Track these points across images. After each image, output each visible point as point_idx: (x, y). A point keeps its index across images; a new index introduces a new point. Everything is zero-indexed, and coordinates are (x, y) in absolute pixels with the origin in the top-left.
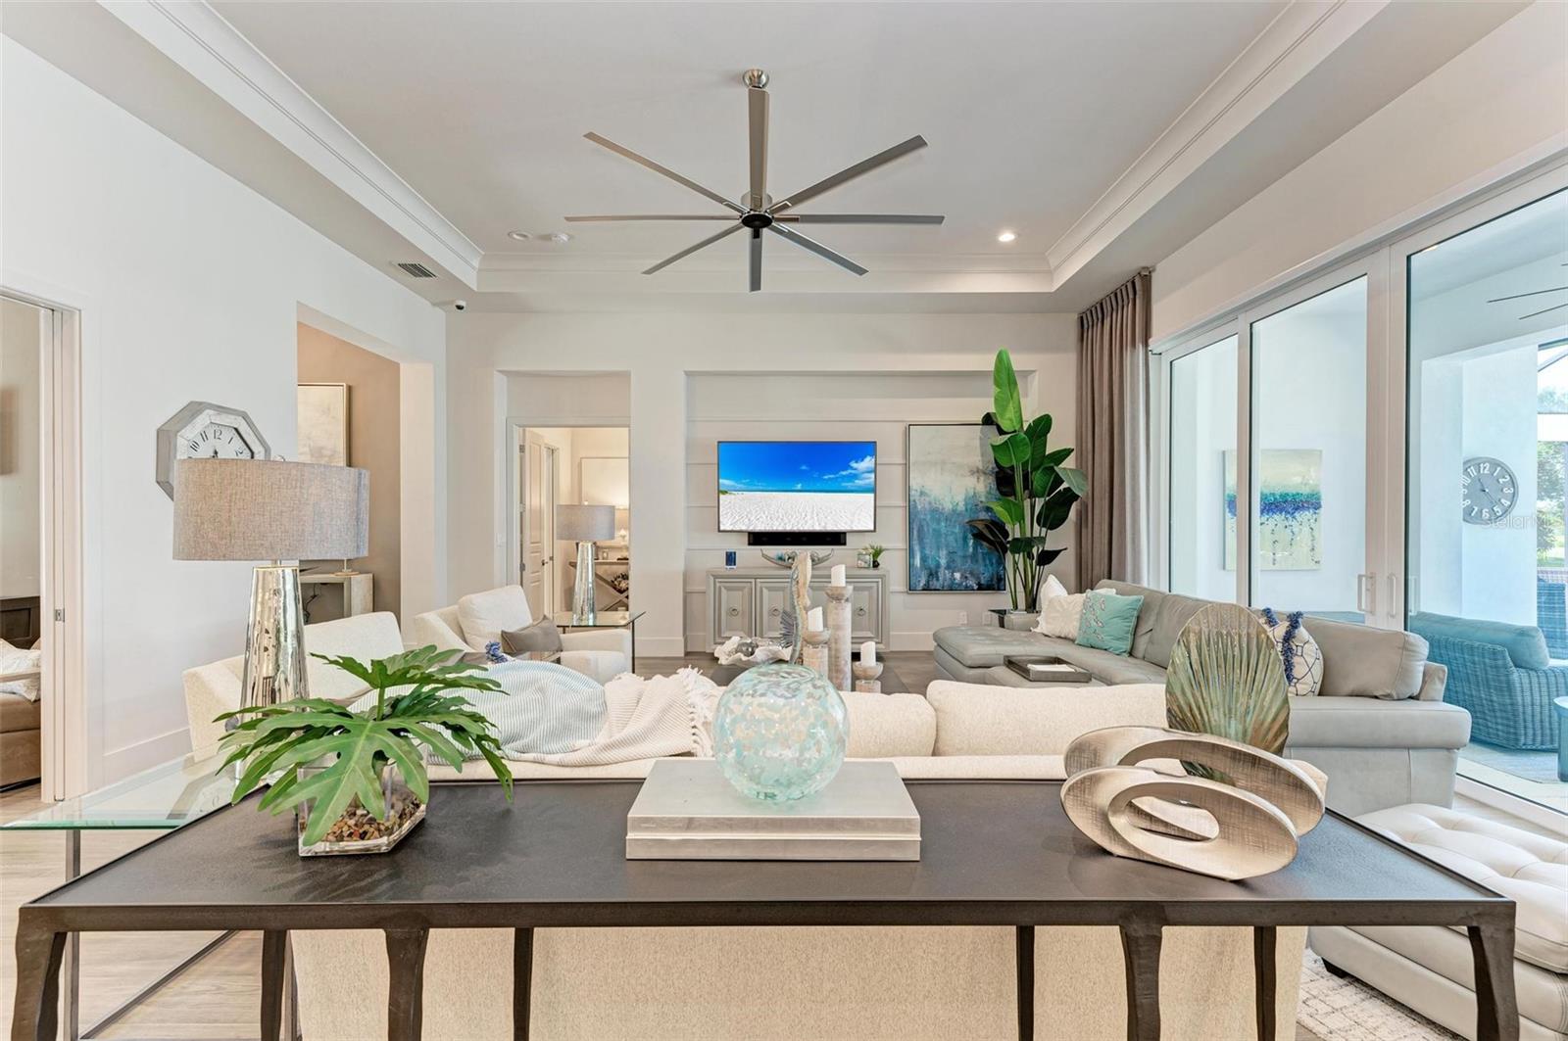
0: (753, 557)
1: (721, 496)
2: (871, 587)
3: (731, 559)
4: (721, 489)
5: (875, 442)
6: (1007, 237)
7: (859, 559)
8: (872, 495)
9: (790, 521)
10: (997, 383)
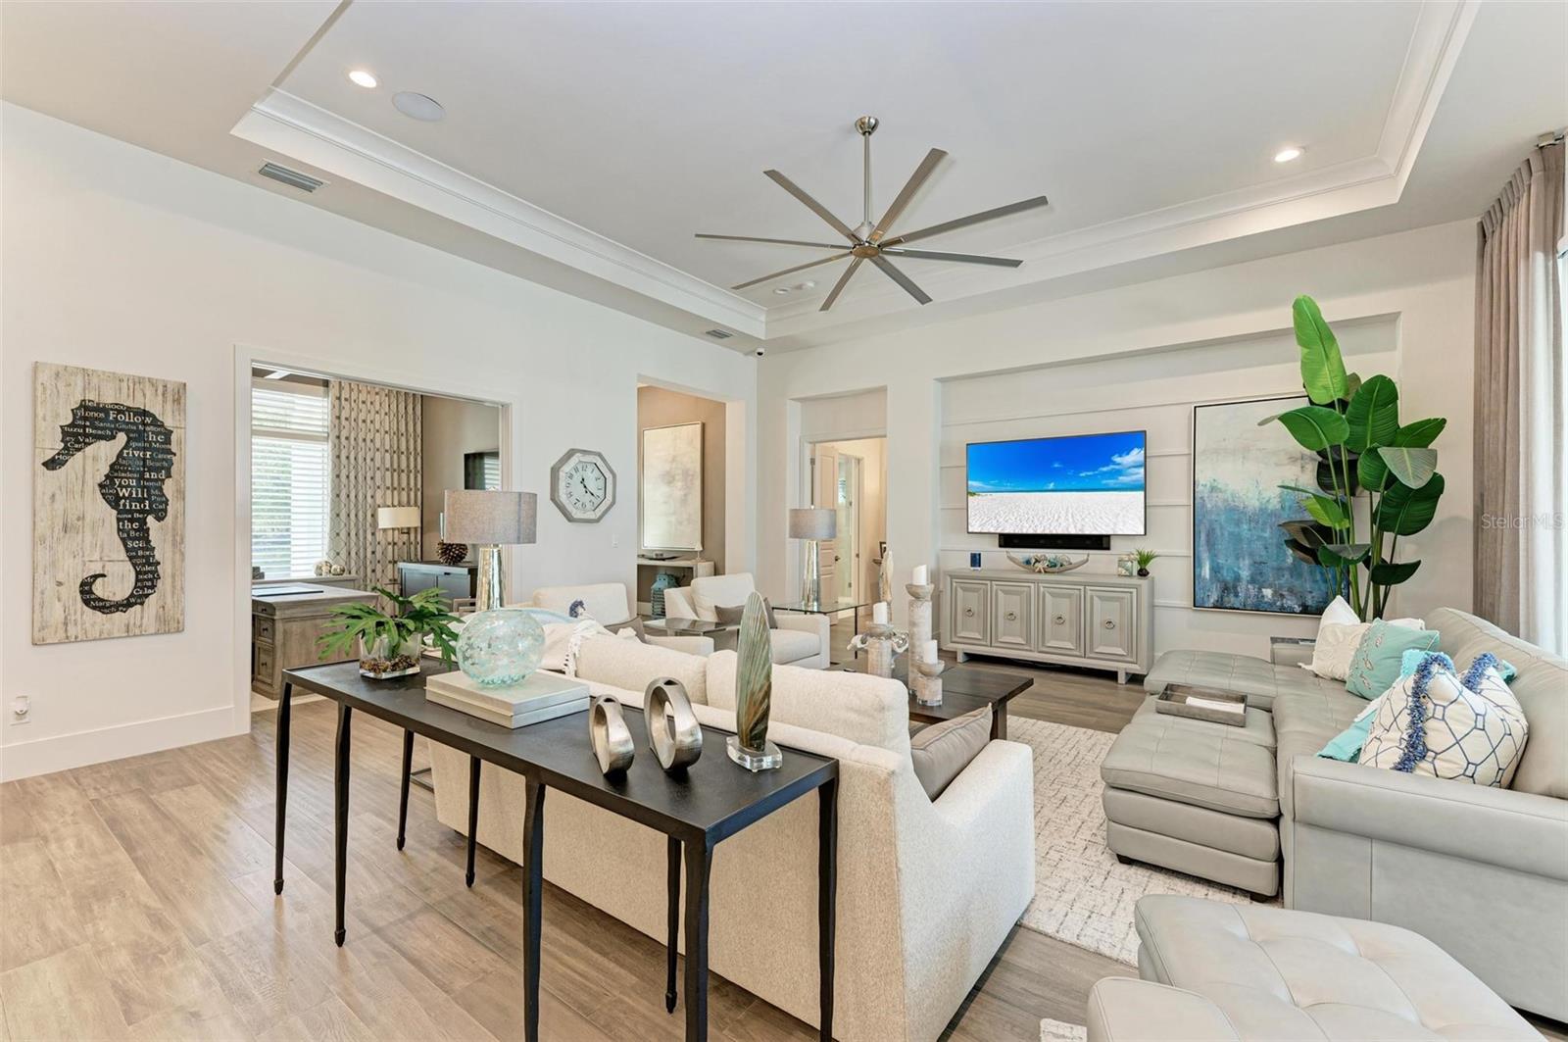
0: (998, 559)
1: (970, 498)
2: (1123, 598)
3: (976, 560)
4: (970, 490)
5: (1145, 432)
6: (1287, 155)
7: (1119, 566)
8: (1143, 493)
9: (1041, 524)
10: (1302, 343)
